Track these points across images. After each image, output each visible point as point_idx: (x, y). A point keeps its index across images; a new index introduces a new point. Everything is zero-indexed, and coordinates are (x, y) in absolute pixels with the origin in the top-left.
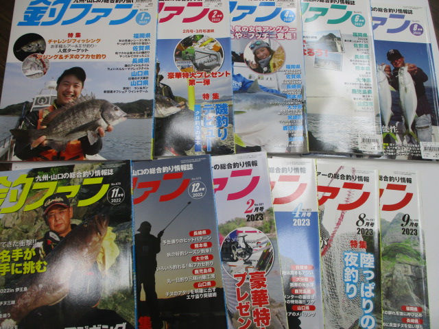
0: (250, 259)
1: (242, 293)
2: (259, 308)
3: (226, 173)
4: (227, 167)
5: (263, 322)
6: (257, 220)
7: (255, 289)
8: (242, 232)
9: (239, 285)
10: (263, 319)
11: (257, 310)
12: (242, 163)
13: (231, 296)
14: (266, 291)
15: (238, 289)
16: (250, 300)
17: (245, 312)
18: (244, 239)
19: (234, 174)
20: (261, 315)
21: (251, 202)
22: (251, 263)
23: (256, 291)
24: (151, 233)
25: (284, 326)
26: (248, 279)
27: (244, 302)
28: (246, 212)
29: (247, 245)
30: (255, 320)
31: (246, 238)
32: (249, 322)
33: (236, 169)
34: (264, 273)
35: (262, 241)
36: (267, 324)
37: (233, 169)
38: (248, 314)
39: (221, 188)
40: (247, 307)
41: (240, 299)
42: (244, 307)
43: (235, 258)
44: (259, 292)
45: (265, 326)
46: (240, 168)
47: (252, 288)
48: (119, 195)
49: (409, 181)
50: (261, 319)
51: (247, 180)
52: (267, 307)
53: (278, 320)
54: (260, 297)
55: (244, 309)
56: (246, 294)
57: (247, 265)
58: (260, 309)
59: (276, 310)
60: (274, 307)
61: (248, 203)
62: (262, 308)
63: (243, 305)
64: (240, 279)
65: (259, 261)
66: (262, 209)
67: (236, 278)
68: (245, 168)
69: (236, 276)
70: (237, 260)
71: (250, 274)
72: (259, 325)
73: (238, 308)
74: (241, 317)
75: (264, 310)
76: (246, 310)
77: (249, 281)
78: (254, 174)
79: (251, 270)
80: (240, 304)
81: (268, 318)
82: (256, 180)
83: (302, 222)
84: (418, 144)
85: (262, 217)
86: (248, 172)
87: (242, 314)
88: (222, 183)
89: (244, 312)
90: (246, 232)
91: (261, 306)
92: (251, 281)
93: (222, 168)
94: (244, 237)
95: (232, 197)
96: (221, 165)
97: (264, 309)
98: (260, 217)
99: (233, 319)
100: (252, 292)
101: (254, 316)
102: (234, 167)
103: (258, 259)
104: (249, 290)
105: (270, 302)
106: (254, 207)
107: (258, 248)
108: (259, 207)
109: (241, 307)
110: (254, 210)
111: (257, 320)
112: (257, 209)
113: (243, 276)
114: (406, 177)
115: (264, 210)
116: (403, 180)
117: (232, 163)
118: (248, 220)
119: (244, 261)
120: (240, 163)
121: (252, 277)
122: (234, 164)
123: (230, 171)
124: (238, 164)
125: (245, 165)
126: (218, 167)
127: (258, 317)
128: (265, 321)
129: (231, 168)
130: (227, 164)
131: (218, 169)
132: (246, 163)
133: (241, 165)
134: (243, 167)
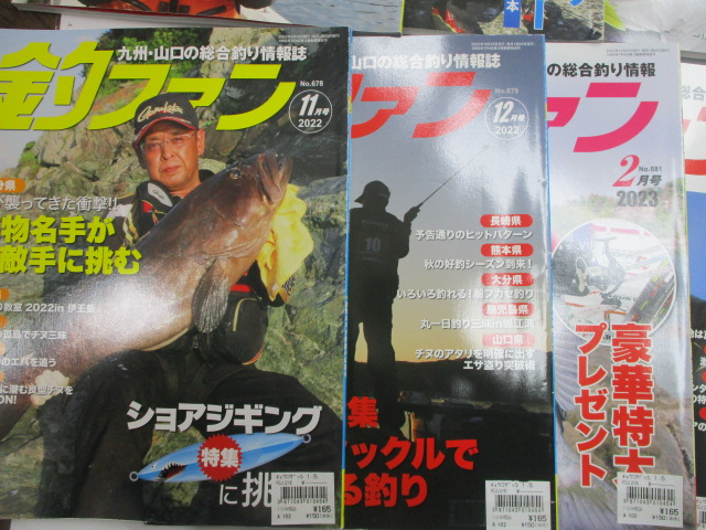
0: (617, 293)
1: (592, 370)
2: (628, 405)
3: (576, 87)
4: (578, 72)
5: (635, 437)
6: (641, 205)
7: (624, 362)
8: (603, 229)
9: (585, 349)
10: (635, 431)
11: (623, 409)
12: (617, 67)
13: (565, 372)
14: (648, 370)
15: (582, 360)
16: (608, 385)
17: (595, 412)
18: (607, 247)
19: (596, 91)
20: (632, 421)
21: (630, 161)
22: (619, 303)
23: (624, 369)
24: (389, 209)
25: (684, 452)
26: (608, 337)
27: (593, 390)
28: (618, 184)
29: (613, 262)
30: (617, 432)
31: (612, 245)
32: (602, 433)
33: (601, 79)
34: (648, 328)
35: (649, 256)
36: (645, 442)
37: (594, 79)
38: (600, 416)
39: (560, 121)
40: (600, 400)
41: (584, 381)
42: (593, 399)
43: (581, 289)
44: (632, 369)
45: (638, 448)
46: (612, 78)
47: (617, 360)
48: (319, 111)
50: (630, 429)
51: (624, 109)
52: (649, 405)
53: (671, 435)
54: (633, 382)
55: (592, 404)
56: (601, 373)
57: (609, 307)
58: (630, 408)
59: (669, 415)
60: (665, 409)
61: (624, 163)
62: (635, 407)
63: (590, 395)
64: (589, 337)
65: (638, 303)
66: (656, 179)
67: (580, 334)
68: (623, 79)
69: (579, 328)
70: (586, 292)
71: (615, 327)
72: (624, 442)
73: (578, 400)
74: (584, 421)
75: (640, 412)
76: (597, 407)
77: (609, 343)
78: (644, 95)
79: (617, 320)
80: (585, 392)
81: (647, 430)
82: (646, 111)
85: (655, 198)
86: (630, 90)
87: (587, 415)
88: (565, 109)
89: (592, 410)
90: (613, 230)
91: (632, 401)
92: (616, 342)
93: (566, 74)
94: (606, 241)
95: (586, 145)
96: (565, 66)
97: (640, 409)
98: (650, 198)
99: (564, 423)
100: (616, 369)
101: (616, 422)
102: (598, 74)
103: (637, 294)
104: (607, 362)
105: (657, 396)
106: (637, 174)
107: (640, 271)
108: (651, 174)
109: (585, 399)
110: (637, 180)
111: (622, 432)
112: (644, 179)
113: (598, 330)
115: (662, 184)
117: (592, 64)
118: (620, 203)
119: (604, 296)
120: (612, 65)
121: (619, 334)
122: (598, 66)
123: (586, 82)
124: (607, 67)
125: (624, 72)
126: (556, 69)
127: (623, 424)
128: (640, 435)
129: (589, 75)
130: (579, 65)
131: (557, 75)
132: (627, 66)
133: (613, 71)
134: (618, 75)
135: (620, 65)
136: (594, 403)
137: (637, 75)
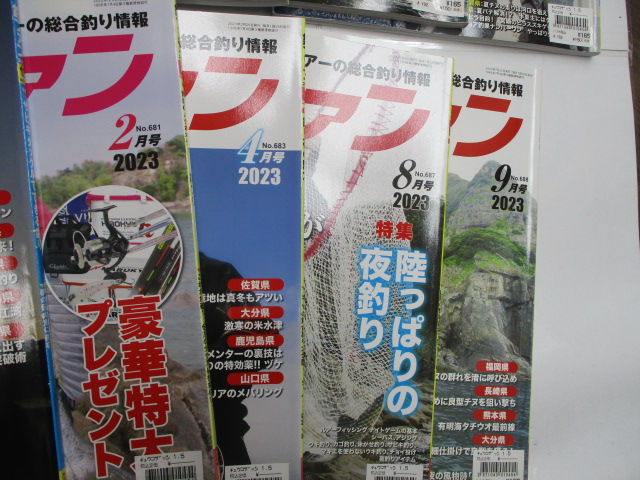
0: (120, 266)
1: (99, 352)
2: (141, 384)
3: (60, 43)
4: (63, 26)
5: (151, 417)
6: (141, 167)
7: (134, 339)
8: (101, 198)
9: (90, 331)
10: (150, 411)
11: (137, 389)
12: (105, 18)
13: (69, 358)
14: (160, 344)
15: (88, 342)
16: (119, 366)
17: (107, 396)
18: (106, 216)
19: (83, 46)
20: (147, 401)
21: (126, 121)
22: (123, 277)
23: (134, 346)
25: (201, 425)
26: (114, 315)
27: (102, 374)
28: (115, 147)
29: (113, 232)
30: (131, 414)
31: (111, 214)
32: (116, 417)
33: (90, 33)
34: (157, 300)
35: (153, 222)
36: (161, 420)
37: (81, 33)
38: (113, 400)
39: (46, 82)
40: (110, 383)
41: (92, 365)
42: (103, 383)
43: (81, 265)
44: (143, 345)
45: (155, 427)
46: (101, 31)
47: (125, 338)
49: (518, 90)
50: (145, 409)
51: (115, 65)
52: (162, 381)
53: (187, 410)
54: (145, 359)
55: (102, 389)
56: (110, 353)
57: (114, 282)
58: (143, 386)
59: (184, 388)
60: (180, 382)
61: (119, 123)
62: (149, 385)
63: (100, 379)
64: (93, 317)
65: (145, 273)
66: (155, 139)
67: (83, 315)
68: (114, 31)
69: (82, 309)
70: (87, 269)
71: (121, 303)
72: (140, 424)
73: (87, 386)
74: (95, 408)
75: (154, 390)
76: (108, 391)
77: (117, 321)
78: (137, 48)
79: (123, 294)
80: (94, 377)
81: (162, 408)
82: (141, 64)
83: (261, 176)
84: (544, 7)
85: (155, 160)
86: (123, 43)
87: (98, 400)
88: (50, 68)
89: (103, 395)
90: (113, 198)
91: (145, 380)
92: (123, 319)
93: (49, 29)
94: (105, 211)
95: (75, 107)
96: (47, 20)
97: (154, 386)
98: (149, 160)
99: (75, 414)
100: (125, 347)
101: (129, 405)
102: (85, 27)
103: (142, 266)
104: (115, 342)
105: (170, 370)
106: (134, 134)
107: (144, 239)
108: (149, 134)
109: (94, 384)
110: (135, 141)
111: (137, 414)
112: (142, 140)
113: (103, 308)
114: (512, 81)
115: (162, 143)
116: (504, 87)
117: (78, 17)
118: (118, 169)
119: (107, 270)
120: (101, 16)
121: (126, 310)
122: (84, 18)
123: (72, 37)
124: (95, 19)
125: (114, 23)
126: (38, 25)
127: (138, 405)
128: (156, 413)
129: (76, 29)
130: (64, 18)
131: (38, 31)
132: (117, 17)
133: (102, 23)
134: (107, 27)
135: (109, 16)
136: (104, 387)
137: (128, 26)
